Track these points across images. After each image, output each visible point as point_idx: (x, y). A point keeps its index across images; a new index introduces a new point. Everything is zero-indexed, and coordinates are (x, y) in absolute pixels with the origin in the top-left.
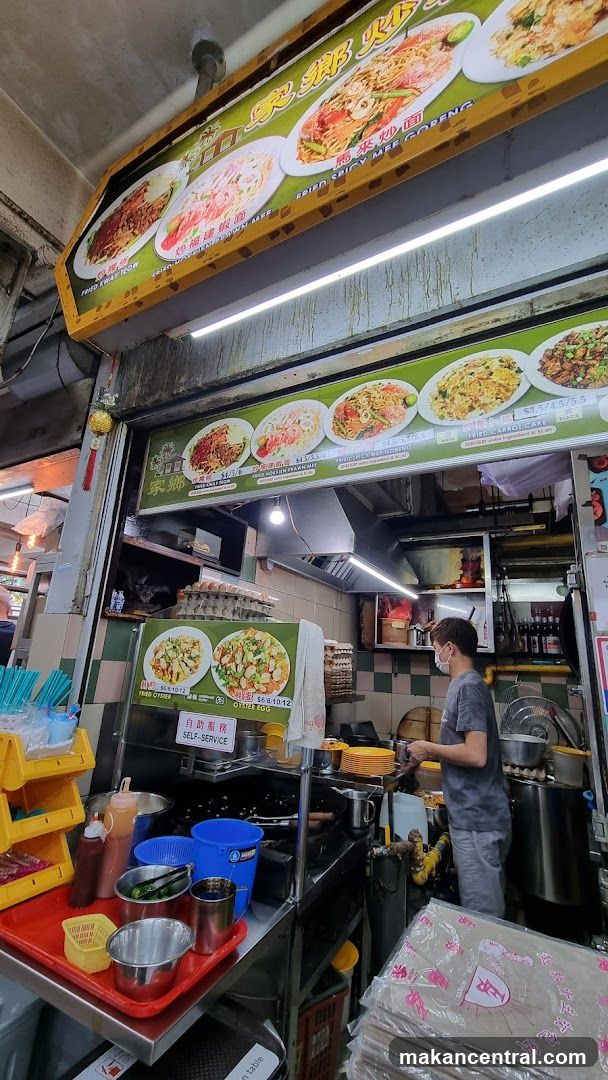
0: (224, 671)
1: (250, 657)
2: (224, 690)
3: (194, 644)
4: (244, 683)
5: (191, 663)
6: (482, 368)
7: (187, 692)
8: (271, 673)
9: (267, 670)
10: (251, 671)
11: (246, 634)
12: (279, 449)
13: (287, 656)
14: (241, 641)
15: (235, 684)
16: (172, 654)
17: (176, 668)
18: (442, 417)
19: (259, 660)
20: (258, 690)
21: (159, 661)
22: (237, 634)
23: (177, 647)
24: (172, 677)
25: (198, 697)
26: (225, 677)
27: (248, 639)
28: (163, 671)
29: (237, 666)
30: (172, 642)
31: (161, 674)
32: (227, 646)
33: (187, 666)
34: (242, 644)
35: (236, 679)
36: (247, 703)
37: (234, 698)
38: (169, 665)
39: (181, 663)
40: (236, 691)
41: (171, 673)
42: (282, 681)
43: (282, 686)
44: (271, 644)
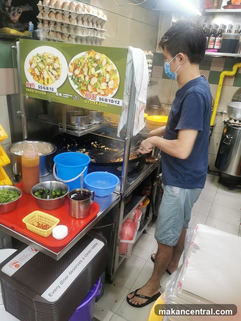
0: (77, 79)
1: (93, 71)
2: (78, 91)
3: (55, 59)
4: (90, 88)
5: (55, 73)
7: (55, 91)
8: (107, 83)
9: (104, 80)
10: (94, 81)
11: (89, 54)
13: (118, 72)
14: (86, 59)
15: (85, 88)
16: (41, 65)
17: (46, 75)
19: (99, 74)
20: (99, 93)
21: (34, 69)
22: (83, 53)
23: (44, 61)
24: (44, 81)
25: (62, 95)
26: (78, 83)
27: (91, 58)
28: (38, 76)
29: (85, 77)
30: (40, 57)
31: (37, 79)
32: (77, 62)
33: (52, 74)
34: (87, 61)
35: (85, 85)
36: (93, 101)
37: (85, 97)
38: (41, 73)
39: (48, 72)
40: (86, 92)
41: (43, 78)
42: (115, 89)
43: (115, 92)
44: (107, 63)
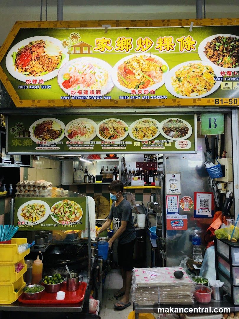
0: (56, 215)
1: (67, 209)
2: (57, 222)
4: (65, 219)
5: (41, 213)
8: (76, 214)
9: (74, 213)
10: (67, 214)
11: (64, 202)
13: (81, 208)
14: (62, 204)
15: (62, 219)
16: (31, 211)
17: (34, 215)
19: (70, 211)
21: (25, 213)
22: (60, 202)
23: (33, 208)
24: (33, 219)
25: (46, 225)
26: (57, 217)
27: (65, 204)
28: (28, 217)
29: (61, 213)
30: (30, 206)
31: (27, 218)
32: (56, 206)
33: (39, 214)
34: (63, 205)
35: (62, 217)
36: (67, 225)
37: (62, 224)
38: (30, 215)
39: (36, 214)
40: (62, 221)
41: (32, 218)
42: (80, 217)
43: (80, 218)
44: (75, 205)
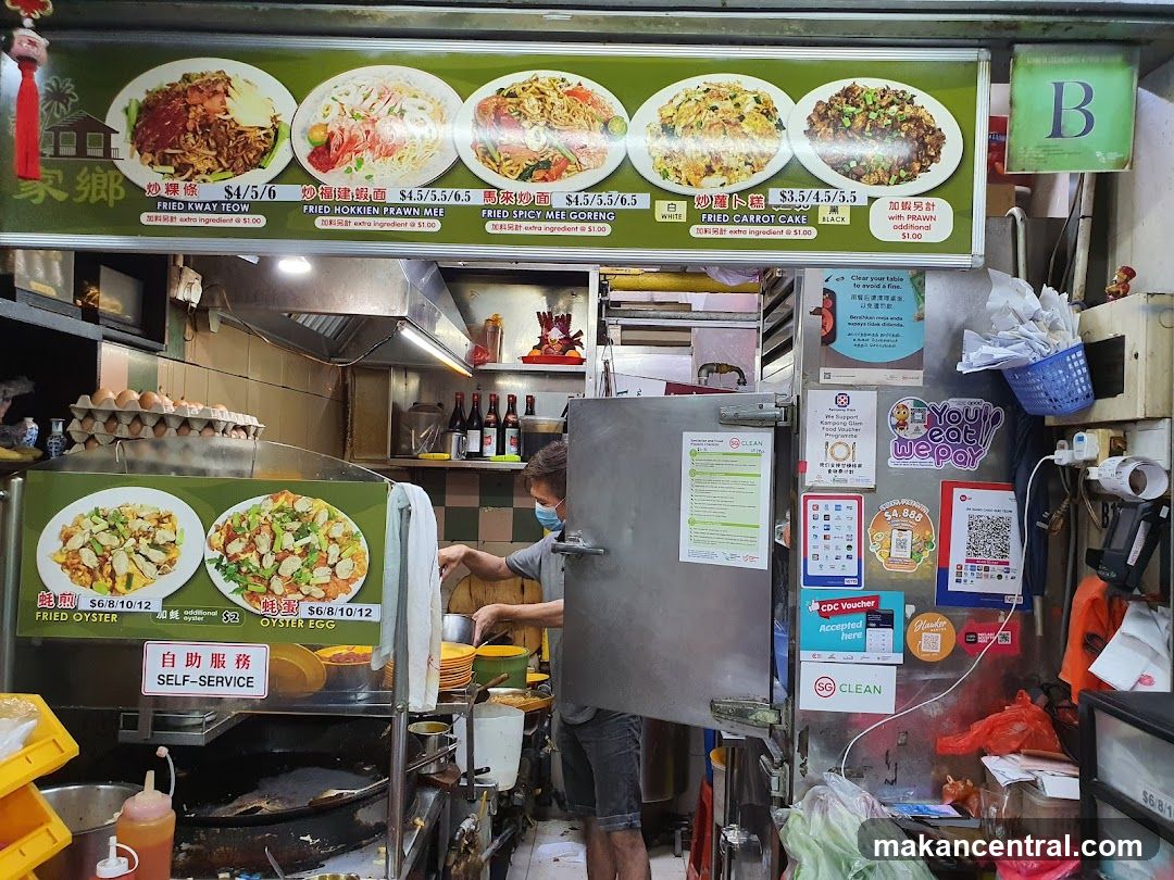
0: (233, 567)
1: (287, 540)
2: (238, 599)
3: (160, 521)
4: (277, 585)
5: (157, 555)
6: (729, 105)
7: (156, 607)
8: (333, 566)
9: (324, 561)
10: (291, 565)
11: (275, 501)
12: (360, 162)
13: (362, 538)
14: (265, 514)
15: (262, 588)
16: (107, 539)
17: (122, 564)
18: (665, 175)
19: (307, 546)
20: (308, 596)
21: (77, 553)
22: (258, 500)
23: (120, 527)
24: (114, 582)
25: (181, 615)
26: (238, 577)
27: (280, 510)
28: (90, 571)
29: (261, 557)
30: (105, 518)
31: (87, 578)
32: (236, 522)
33: (148, 560)
34: (270, 518)
35: (261, 579)
36: (288, 618)
37: (261, 611)
38: (103, 560)
39: (133, 556)
40: (264, 599)
41: (113, 575)
42: (355, 579)
43: (355, 587)
44: (329, 519)
